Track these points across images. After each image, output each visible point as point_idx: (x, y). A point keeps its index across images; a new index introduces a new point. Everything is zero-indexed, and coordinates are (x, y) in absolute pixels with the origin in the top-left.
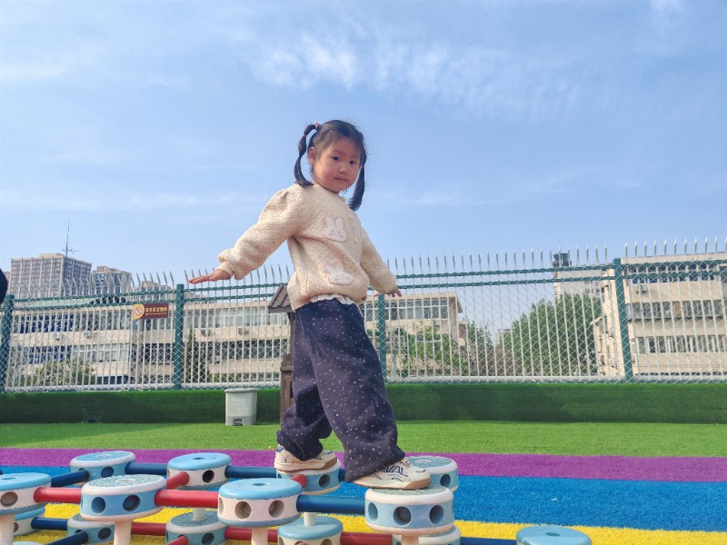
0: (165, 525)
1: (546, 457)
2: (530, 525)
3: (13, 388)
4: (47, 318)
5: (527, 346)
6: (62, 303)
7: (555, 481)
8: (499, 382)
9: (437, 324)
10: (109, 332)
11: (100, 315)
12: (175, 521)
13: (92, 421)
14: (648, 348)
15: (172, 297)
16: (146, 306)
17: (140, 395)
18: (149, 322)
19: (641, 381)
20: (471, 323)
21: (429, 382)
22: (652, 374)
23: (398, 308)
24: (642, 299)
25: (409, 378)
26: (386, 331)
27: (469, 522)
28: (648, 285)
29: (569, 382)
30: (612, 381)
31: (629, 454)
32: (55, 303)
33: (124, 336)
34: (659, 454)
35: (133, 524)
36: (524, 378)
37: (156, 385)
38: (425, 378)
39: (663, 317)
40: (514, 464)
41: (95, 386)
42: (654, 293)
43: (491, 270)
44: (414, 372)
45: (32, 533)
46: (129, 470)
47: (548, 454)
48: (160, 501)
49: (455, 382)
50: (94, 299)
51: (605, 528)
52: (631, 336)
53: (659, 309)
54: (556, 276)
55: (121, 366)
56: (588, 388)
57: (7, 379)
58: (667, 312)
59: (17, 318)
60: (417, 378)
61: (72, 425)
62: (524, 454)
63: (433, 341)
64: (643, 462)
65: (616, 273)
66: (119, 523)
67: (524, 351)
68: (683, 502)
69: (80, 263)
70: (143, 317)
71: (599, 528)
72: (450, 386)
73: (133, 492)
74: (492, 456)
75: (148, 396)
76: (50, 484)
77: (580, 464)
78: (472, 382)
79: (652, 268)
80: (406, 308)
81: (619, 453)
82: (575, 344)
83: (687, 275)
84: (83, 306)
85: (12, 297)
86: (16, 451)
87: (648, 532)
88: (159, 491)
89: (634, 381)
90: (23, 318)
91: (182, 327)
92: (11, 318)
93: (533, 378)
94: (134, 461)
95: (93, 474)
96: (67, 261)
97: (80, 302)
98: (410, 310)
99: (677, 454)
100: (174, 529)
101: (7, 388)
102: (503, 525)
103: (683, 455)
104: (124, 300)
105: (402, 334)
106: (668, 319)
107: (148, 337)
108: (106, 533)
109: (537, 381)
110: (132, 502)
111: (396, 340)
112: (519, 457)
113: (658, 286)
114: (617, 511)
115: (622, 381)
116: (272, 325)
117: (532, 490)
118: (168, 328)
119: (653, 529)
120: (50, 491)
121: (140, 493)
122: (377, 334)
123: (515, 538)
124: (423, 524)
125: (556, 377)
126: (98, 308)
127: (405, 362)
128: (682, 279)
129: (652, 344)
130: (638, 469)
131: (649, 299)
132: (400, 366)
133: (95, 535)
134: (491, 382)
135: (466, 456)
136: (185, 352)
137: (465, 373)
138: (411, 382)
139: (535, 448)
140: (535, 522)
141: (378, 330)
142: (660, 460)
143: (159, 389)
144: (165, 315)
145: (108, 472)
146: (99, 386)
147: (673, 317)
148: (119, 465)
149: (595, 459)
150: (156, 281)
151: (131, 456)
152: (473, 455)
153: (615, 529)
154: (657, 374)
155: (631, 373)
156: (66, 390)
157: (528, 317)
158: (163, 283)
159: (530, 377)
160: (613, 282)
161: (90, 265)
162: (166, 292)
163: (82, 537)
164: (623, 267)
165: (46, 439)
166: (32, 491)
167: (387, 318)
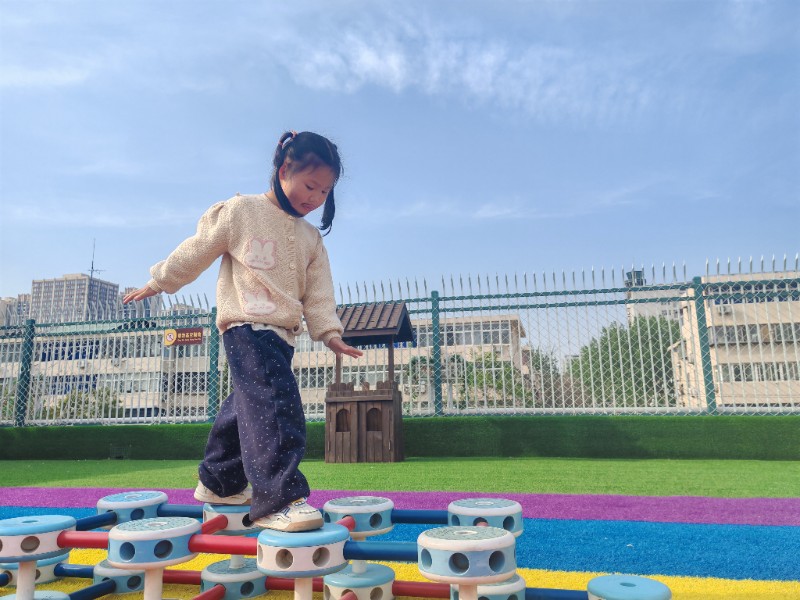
0: (200, 573)
1: (620, 498)
2: (601, 574)
3: (34, 421)
4: (71, 344)
5: (598, 374)
6: (87, 328)
7: (630, 524)
8: (567, 414)
9: (498, 350)
10: (138, 360)
11: (128, 341)
12: (211, 568)
13: (120, 458)
14: (733, 377)
15: (207, 321)
16: (178, 331)
17: (172, 429)
18: (181, 348)
19: (725, 413)
20: (536, 349)
21: (489, 415)
22: (738, 405)
23: (454, 332)
24: (726, 322)
25: (467, 410)
26: (442, 358)
27: (535, 570)
28: (732, 306)
29: (644, 414)
30: (693, 413)
31: (713, 494)
32: (79, 329)
33: (153, 364)
34: (746, 494)
35: (165, 572)
36: (594, 410)
37: (189, 418)
38: (485, 410)
39: (749, 341)
40: (584, 506)
41: (124, 419)
42: (739, 315)
43: (557, 290)
44: (472, 403)
45: (55, 581)
46: (161, 511)
47: (623, 494)
48: (194, 547)
49: (518, 414)
50: (122, 324)
51: (687, 578)
52: (714, 363)
53: (745, 333)
54: (629, 296)
55: (150, 397)
56: (667, 421)
57: (27, 412)
58: (754, 336)
59: (38, 344)
60: (475, 410)
61: (98, 462)
62: (595, 494)
63: (493, 369)
64: (727, 503)
65: (696, 293)
66: (149, 571)
67: (595, 379)
68: (774, 548)
69: (107, 284)
70: (176, 343)
71: (679, 577)
72: (512, 419)
73: (164, 537)
74: (559, 496)
75: (180, 431)
76: (74, 528)
77: (658, 505)
78: (537, 414)
79: (737, 287)
80: (463, 332)
81: (701, 494)
82: (651, 372)
83: (775, 295)
84: (109, 332)
85: (33, 321)
86: (37, 490)
87: (734, 581)
88: (193, 535)
89: (716, 413)
90: (45, 345)
91: (217, 354)
92: (32, 344)
93: (605, 410)
94: (166, 502)
95: (122, 517)
96: (93, 283)
97: (107, 327)
98: (468, 334)
99: (766, 494)
100: (210, 577)
101: (27, 421)
102: (573, 573)
103: (772, 496)
104: (154, 325)
105: (459, 361)
106: (755, 344)
107: (180, 365)
108: (135, 582)
109: (609, 413)
110: (163, 548)
111: (453, 368)
112: (589, 498)
113: (744, 307)
114: (700, 559)
115: (704, 413)
116: (315, 352)
117: (604, 534)
118: (203, 355)
119: (739, 579)
120: (74, 534)
121: (173, 538)
122: (431, 361)
123: (585, 589)
124: (482, 573)
125: (630, 409)
126: (126, 334)
127: (462, 392)
128: (769, 300)
129: (737, 372)
130: (723, 511)
131: (733, 322)
132: (457, 397)
133: (123, 584)
134: (558, 414)
135: (531, 497)
136: (221, 381)
137: (529, 404)
138: (470, 415)
139: (608, 488)
140: (608, 570)
141: (432, 357)
142: (747, 501)
143: (193, 422)
144: (199, 341)
145: (138, 514)
146: (127, 419)
147: (760, 342)
148: (150, 507)
149: (675, 501)
150: (189, 303)
151: (162, 496)
152: (538, 495)
153: (697, 578)
154: (743, 406)
155: (714, 404)
156: (92, 424)
157: (599, 342)
158: (197, 306)
159: (601, 409)
160: (693, 303)
161: (117, 287)
162: (200, 316)
163: (109, 586)
164: (704, 285)
165: (70, 477)
166: (54, 536)
167: (442, 344)
